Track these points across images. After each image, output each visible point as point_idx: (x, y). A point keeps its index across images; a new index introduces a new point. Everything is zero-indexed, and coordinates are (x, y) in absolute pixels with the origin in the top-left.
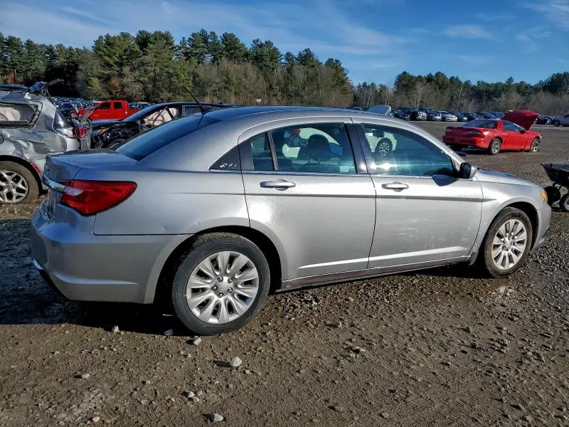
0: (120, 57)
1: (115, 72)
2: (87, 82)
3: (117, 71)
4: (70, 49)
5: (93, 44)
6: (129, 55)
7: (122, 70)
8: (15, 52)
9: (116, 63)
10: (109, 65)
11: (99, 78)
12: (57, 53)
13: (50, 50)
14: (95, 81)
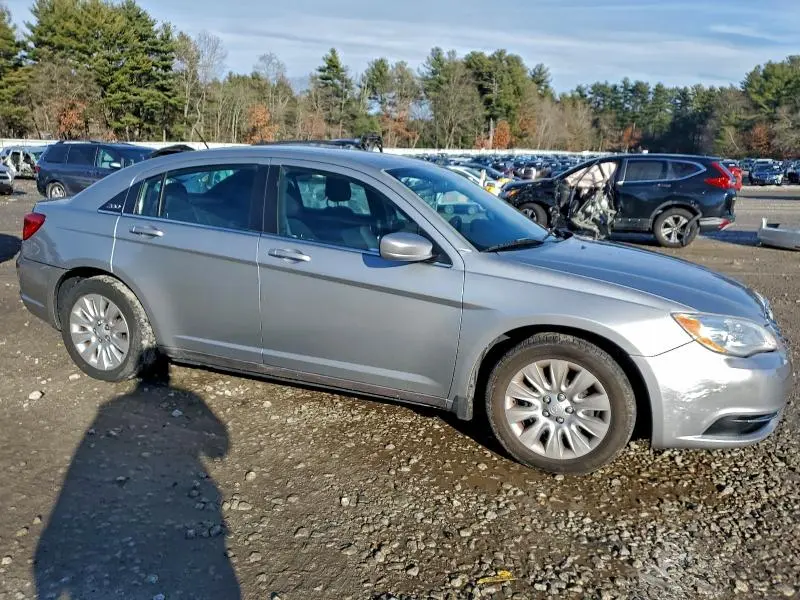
0: (778, 92)
1: (763, 116)
2: (717, 134)
3: (768, 114)
4: (712, 90)
5: (743, 78)
6: (792, 89)
7: (775, 112)
8: (639, 100)
9: (768, 102)
10: (757, 106)
11: (736, 126)
12: (692, 97)
13: (684, 94)
14: (730, 132)
